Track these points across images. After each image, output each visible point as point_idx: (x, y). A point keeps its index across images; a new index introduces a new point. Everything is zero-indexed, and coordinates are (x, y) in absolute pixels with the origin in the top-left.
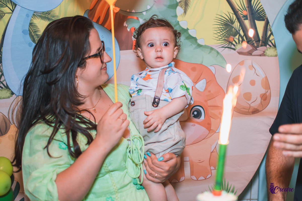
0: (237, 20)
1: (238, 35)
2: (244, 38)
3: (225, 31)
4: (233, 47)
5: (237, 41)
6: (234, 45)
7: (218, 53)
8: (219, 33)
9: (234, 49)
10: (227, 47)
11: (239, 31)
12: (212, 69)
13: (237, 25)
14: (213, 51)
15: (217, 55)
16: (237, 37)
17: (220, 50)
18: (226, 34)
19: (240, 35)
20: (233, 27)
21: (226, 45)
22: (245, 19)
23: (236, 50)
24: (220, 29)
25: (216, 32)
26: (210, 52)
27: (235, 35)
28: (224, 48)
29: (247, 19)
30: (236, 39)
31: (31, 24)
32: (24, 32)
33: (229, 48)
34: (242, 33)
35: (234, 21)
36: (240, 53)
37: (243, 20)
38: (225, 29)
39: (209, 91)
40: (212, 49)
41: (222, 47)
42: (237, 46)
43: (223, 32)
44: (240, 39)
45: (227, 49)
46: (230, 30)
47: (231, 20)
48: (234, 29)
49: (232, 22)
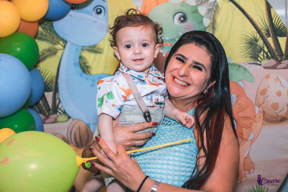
0: (260, 38)
1: (262, 52)
2: (269, 54)
3: (250, 49)
4: (258, 62)
5: (262, 57)
6: (260, 61)
7: (245, 69)
8: (245, 51)
9: (260, 65)
10: (253, 63)
11: (264, 47)
12: (241, 84)
13: (261, 42)
14: (241, 68)
15: (245, 72)
16: (262, 53)
17: (247, 66)
18: (251, 51)
19: (264, 52)
20: (257, 45)
21: (252, 61)
22: (268, 37)
23: (262, 65)
24: (246, 47)
25: (242, 51)
26: (238, 69)
27: (260, 52)
28: (250, 65)
29: (269, 36)
30: (261, 55)
31: (81, 57)
32: (75, 64)
33: (255, 64)
34: (266, 49)
35: (258, 39)
36: (265, 68)
37: (266, 38)
38: (250, 48)
39: (240, 104)
40: (239, 66)
41: (249, 64)
42: (262, 61)
43: (249, 50)
44: (265, 55)
45: (253, 65)
46: (255, 48)
47: (255, 38)
48: (258, 47)
49: (256, 40)
